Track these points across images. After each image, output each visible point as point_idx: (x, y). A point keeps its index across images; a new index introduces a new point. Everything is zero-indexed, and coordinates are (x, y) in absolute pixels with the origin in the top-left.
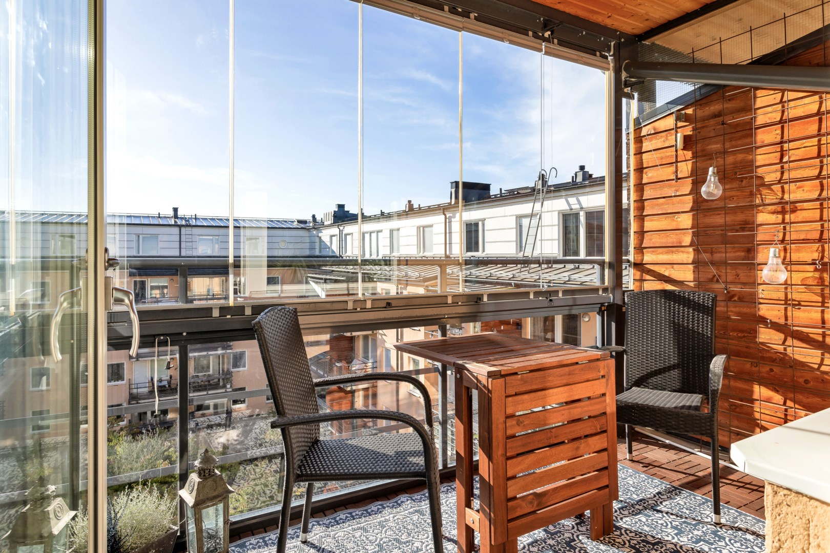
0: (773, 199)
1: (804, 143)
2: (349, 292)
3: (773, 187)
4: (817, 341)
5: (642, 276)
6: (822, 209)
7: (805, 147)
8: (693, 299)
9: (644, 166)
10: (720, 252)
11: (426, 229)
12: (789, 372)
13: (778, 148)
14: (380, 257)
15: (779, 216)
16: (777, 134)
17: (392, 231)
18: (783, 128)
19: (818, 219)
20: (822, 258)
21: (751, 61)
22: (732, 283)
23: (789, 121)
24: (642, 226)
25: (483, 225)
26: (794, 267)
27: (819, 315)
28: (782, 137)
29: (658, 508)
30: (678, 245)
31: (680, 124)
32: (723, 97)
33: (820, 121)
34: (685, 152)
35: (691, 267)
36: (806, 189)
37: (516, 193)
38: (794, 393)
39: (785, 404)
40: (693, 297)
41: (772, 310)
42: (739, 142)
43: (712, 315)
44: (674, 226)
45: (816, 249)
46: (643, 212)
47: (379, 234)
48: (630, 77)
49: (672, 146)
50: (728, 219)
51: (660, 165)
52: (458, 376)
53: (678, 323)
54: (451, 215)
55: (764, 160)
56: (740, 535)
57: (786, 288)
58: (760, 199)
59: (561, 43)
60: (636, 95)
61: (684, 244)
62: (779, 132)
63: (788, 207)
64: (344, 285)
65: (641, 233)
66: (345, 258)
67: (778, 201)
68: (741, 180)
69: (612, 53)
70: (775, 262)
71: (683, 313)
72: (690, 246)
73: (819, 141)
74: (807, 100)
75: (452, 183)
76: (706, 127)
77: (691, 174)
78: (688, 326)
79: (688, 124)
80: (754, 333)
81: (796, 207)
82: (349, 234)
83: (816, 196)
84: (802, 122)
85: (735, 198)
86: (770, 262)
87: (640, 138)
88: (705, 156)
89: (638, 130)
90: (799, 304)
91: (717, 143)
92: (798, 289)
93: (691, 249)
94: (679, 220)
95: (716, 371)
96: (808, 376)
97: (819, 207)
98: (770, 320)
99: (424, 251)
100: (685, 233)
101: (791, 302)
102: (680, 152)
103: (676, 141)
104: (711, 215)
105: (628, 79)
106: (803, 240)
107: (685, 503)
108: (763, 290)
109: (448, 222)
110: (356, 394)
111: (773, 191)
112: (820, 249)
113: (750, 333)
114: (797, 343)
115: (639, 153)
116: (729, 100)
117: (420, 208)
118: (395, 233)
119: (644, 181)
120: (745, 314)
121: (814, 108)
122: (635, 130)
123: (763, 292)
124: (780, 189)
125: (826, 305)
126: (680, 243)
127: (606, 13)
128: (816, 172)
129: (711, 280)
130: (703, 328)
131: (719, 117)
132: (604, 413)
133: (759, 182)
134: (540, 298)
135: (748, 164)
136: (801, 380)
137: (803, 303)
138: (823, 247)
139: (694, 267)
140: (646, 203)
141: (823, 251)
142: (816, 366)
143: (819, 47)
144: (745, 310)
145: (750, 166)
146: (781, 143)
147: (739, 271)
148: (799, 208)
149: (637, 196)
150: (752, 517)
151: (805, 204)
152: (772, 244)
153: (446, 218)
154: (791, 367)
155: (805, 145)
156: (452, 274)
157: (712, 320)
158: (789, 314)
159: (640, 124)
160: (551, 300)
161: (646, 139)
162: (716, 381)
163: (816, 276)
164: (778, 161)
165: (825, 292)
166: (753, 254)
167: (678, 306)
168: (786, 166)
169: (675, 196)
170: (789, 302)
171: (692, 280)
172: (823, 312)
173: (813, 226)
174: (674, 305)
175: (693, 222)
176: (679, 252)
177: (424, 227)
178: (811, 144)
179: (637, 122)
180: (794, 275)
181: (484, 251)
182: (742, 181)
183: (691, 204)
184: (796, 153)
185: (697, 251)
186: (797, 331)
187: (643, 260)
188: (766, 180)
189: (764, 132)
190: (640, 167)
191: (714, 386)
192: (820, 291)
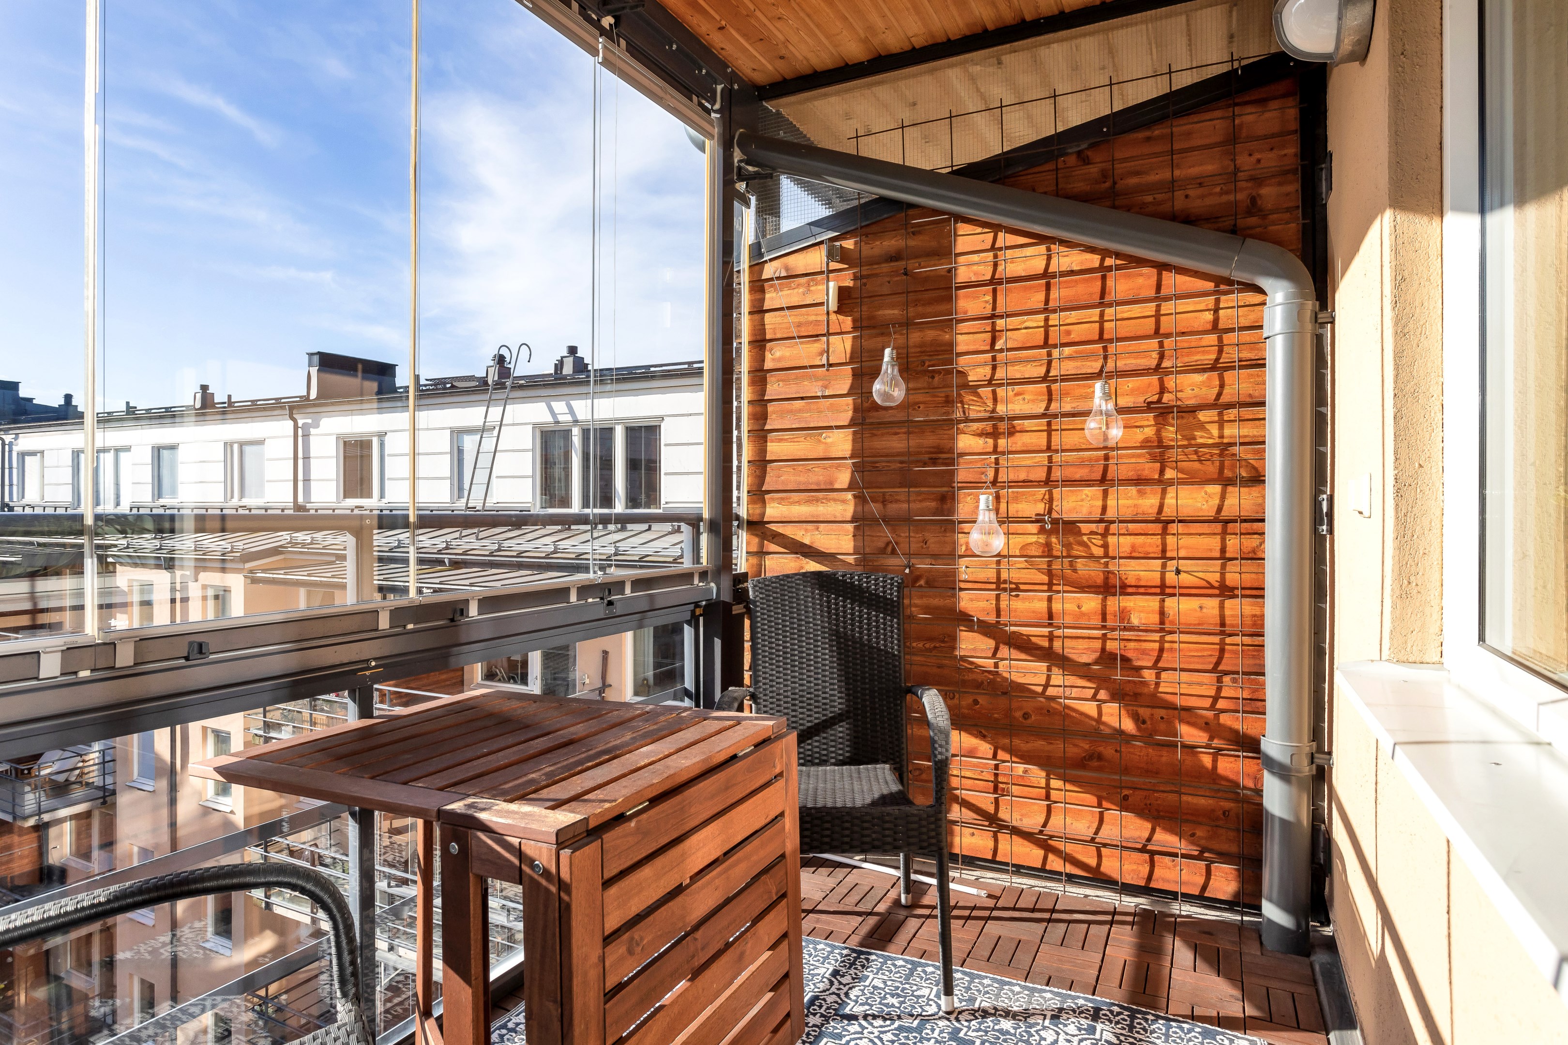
0: (980, 411)
1: (1025, 322)
2: (35, 604)
3: (980, 390)
4: (1041, 648)
5: (762, 545)
6: (1049, 432)
7: (1026, 328)
8: (868, 588)
9: (768, 337)
10: (897, 501)
11: (247, 449)
12: (1003, 702)
13: (986, 325)
14: (124, 508)
15: (988, 440)
16: (987, 302)
17: (158, 451)
18: (995, 291)
19: (1045, 448)
20: (1050, 512)
21: (950, 170)
22: (918, 555)
23: (1007, 282)
24: (763, 451)
25: (382, 445)
26: (1014, 527)
27: (1045, 604)
28: (994, 308)
29: (847, 1011)
30: (828, 487)
31: (834, 265)
32: (906, 225)
33: (1048, 287)
34: (841, 317)
35: (850, 527)
36: (1027, 397)
37: (448, 386)
38: (1011, 736)
39: (995, 757)
40: (867, 583)
41: (978, 600)
42: (929, 309)
43: (899, 614)
44: (819, 452)
45: (1041, 497)
46: (765, 424)
47: (122, 455)
48: (748, 163)
49: (822, 304)
50: (912, 443)
51: (800, 337)
52: (454, 847)
53: (845, 634)
54: (309, 421)
55: (967, 344)
56: (991, 1024)
57: (998, 563)
58: (961, 410)
59: (634, 51)
60: (753, 200)
61: (837, 486)
62: (989, 298)
63: (1003, 426)
64: (21, 587)
65: (761, 464)
66: (18, 511)
67: (987, 415)
68: (932, 374)
69: (717, 106)
70: (987, 519)
71: (852, 614)
72: (850, 488)
73: (1047, 320)
74: (1029, 251)
75: (311, 355)
76: (876, 275)
77: (851, 358)
78: (861, 638)
79: (846, 266)
80: (953, 639)
81: (1014, 427)
82: (33, 454)
83: (1042, 411)
84: (1021, 286)
85: (922, 406)
86: (980, 518)
87: (760, 283)
88: (874, 327)
89: (757, 267)
90: (1017, 589)
91: (892, 306)
92: (1016, 562)
93: (849, 496)
94: (829, 440)
95: (941, 724)
96: (1028, 706)
97: (1045, 428)
98: (978, 619)
99: (242, 495)
100: (839, 466)
101: (1007, 586)
102: (833, 317)
103: (828, 294)
104: (882, 435)
105: (743, 164)
106: (1024, 481)
107: (885, 982)
108: (967, 567)
109: (302, 437)
110: (53, 832)
111: (981, 398)
112: (1047, 497)
113: (943, 642)
114: (1015, 654)
115: (758, 310)
116: (914, 233)
117: (230, 403)
118: (165, 453)
119: (768, 365)
120: (937, 608)
121: (1039, 265)
122: (750, 267)
123: (965, 570)
124: (991, 396)
125: (1055, 588)
126: (831, 483)
127: (718, 17)
128: (1042, 371)
129: (883, 551)
130: (885, 640)
131: (897, 260)
132: (783, 856)
133: (961, 381)
134: (590, 600)
135: (943, 348)
136: (1018, 714)
137: (1022, 587)
138: (1051, 493)
139: (856, 528)
140: (771, 407)
141: (1051, 500)
142: (1039, 689)
143: (1047, 167)
144: (936, 602)
145: (947, 351)
146: (993, 316)
147: (928, 535)
148: (1018, 428)
149: (753, 393)
150: (991, 979)
151: (1026, 422)
152: (981, 488)
153: (296, 427)
154: (1005, 693)
155: (1027, 324)
156: (311, 543)
157: (898, 624)
158: (1003, 604)
159: (761, 255)
160: (610, 603)
161: (772, 286)
162: (944, 743)
163: (1041, 541)
164: (988, 348)
165: (1054, 567)
166: (949, 505)
167: (844, 601)
168: (999, 356)
169: (824, 397)
170: (1002, 586)
171: (851, 551)
172: (1050, 599)
173: (1037, 460)
174: (836, 599)
175: (853, 446)
176: (829, 500)
177: (242, 444)
178: (1035, 325)
179: (756, 250)
180: (1014, 540)
181: (382, 496)
182: (933, 377)
183: (850, 414)
184: (1014, 337)
185: (860, 499)
186: (1014, 632)
187: (764, 514)
188: (970, 378)
189: (967, 296)
190: (759, 338)
191: (940, 753)
192: (1045, 566)
